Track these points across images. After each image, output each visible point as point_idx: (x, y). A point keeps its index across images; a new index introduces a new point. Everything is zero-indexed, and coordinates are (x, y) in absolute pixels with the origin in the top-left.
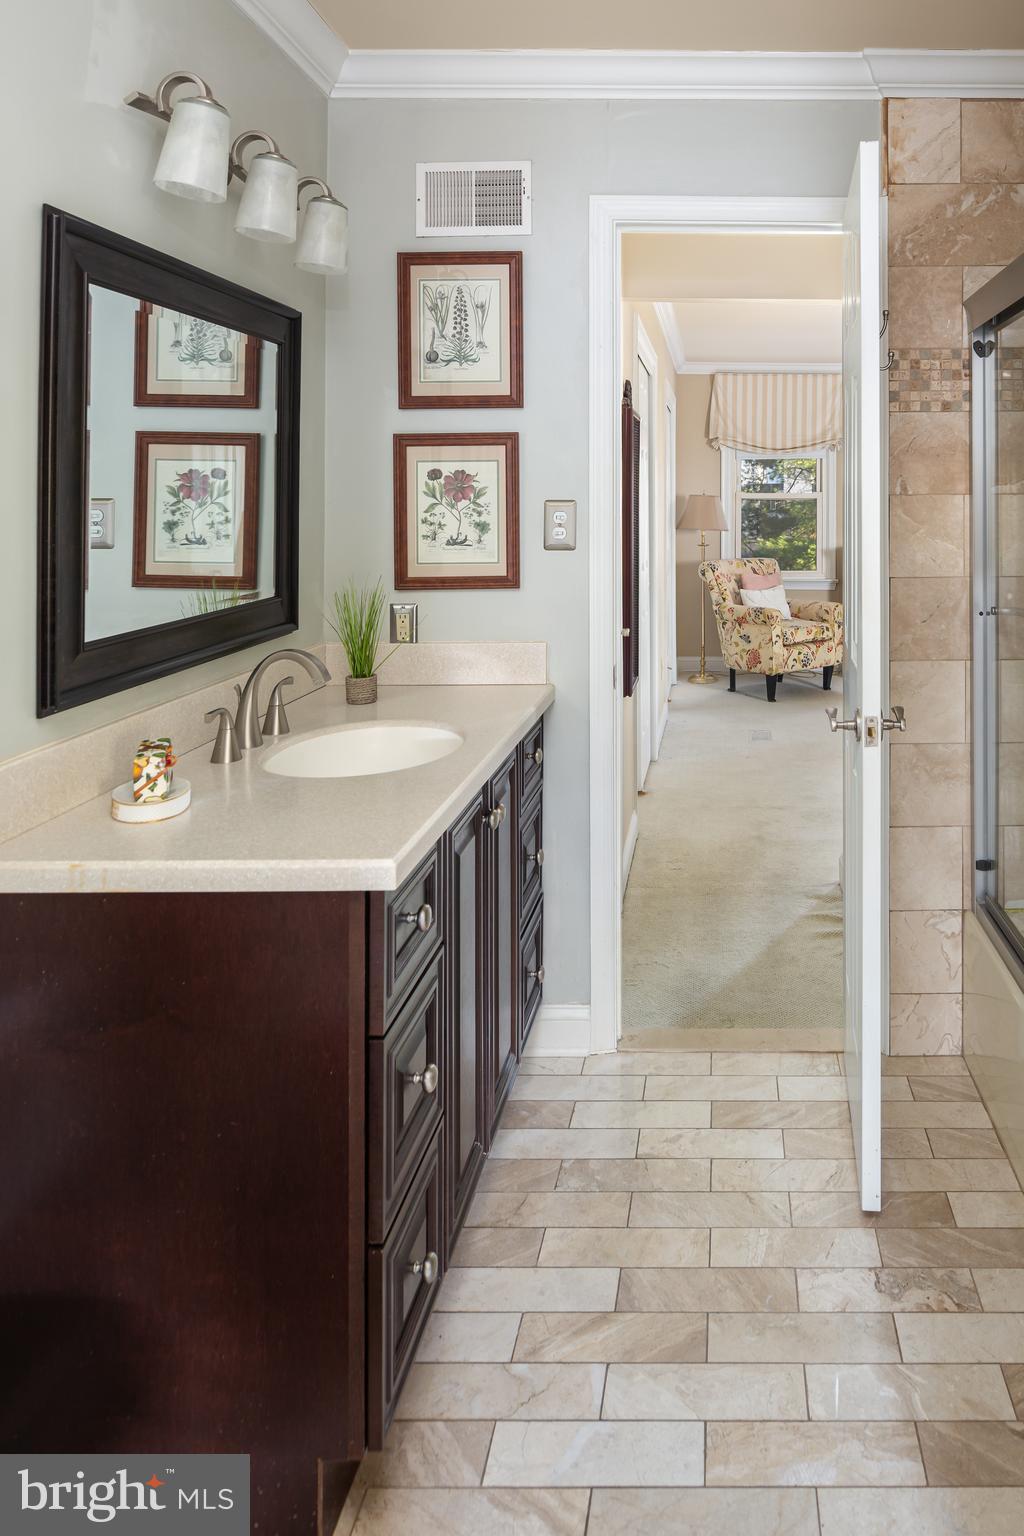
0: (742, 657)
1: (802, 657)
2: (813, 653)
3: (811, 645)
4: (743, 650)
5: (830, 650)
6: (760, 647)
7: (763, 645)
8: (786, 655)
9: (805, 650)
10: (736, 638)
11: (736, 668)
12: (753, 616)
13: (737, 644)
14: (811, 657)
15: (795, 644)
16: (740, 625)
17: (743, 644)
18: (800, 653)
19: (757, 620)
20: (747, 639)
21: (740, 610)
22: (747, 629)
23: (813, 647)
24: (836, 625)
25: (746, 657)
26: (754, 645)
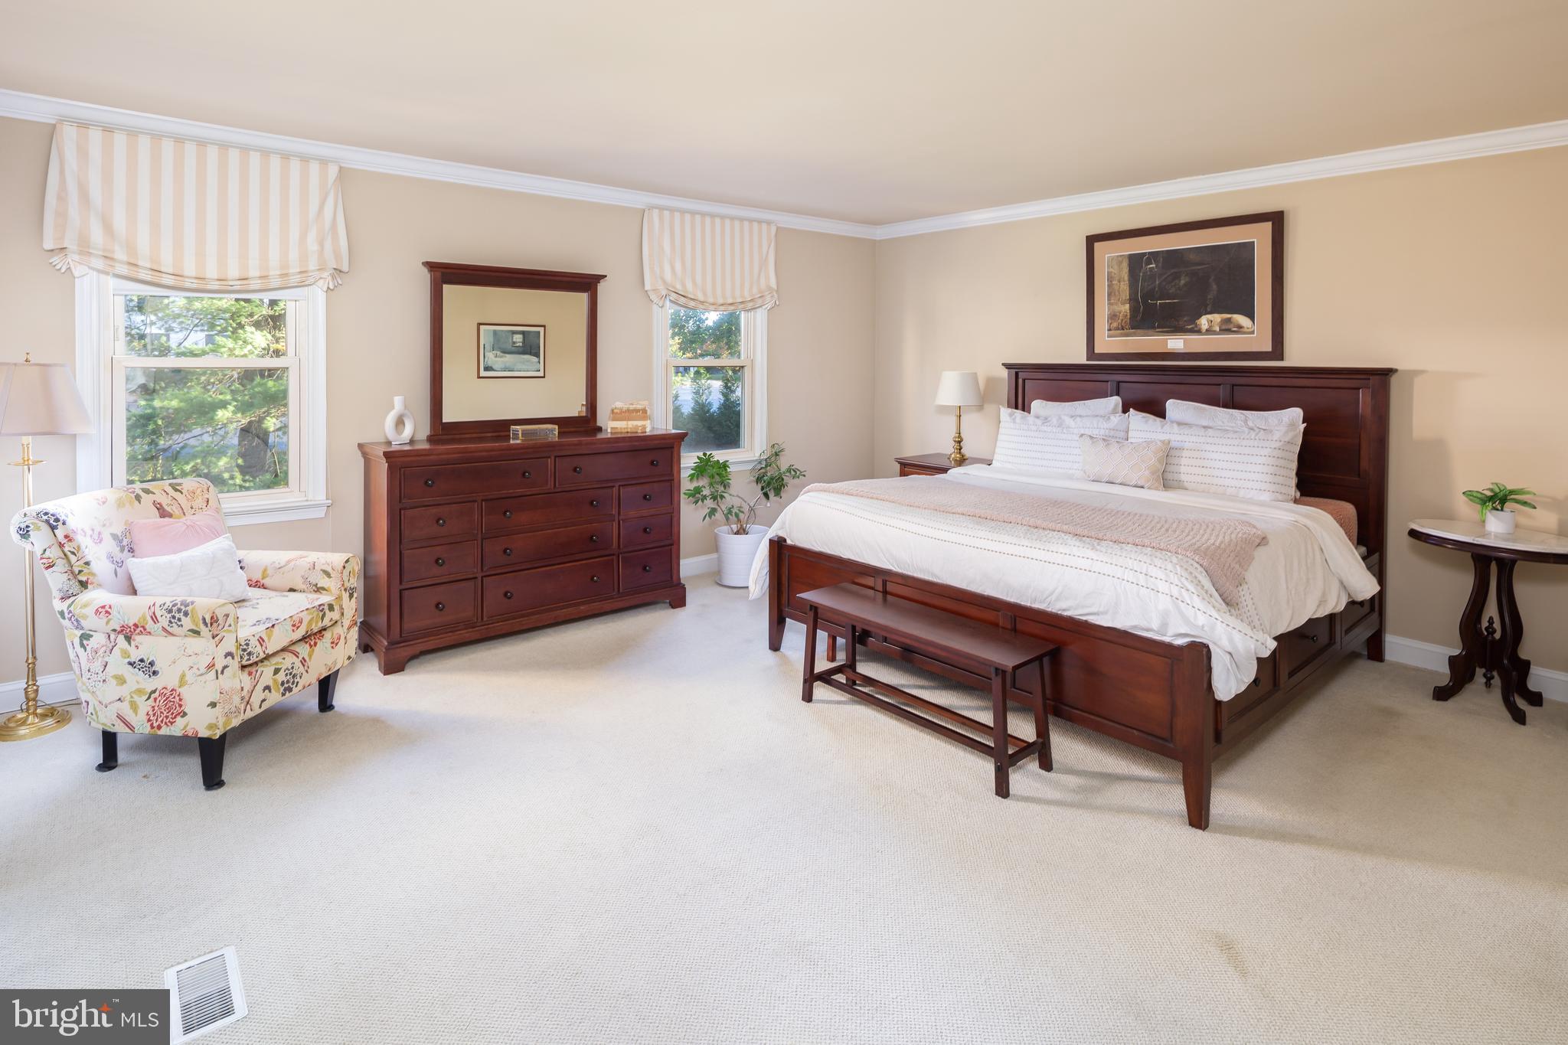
0: (134, 706)
1: (281, 676)
2: (303, 661)
3: (299, 648)
4: (140, 692)
5: (334, 644)
6: (182, 681)
7: (189, 678)
8: (247, 687)
9: (289, 660)
10: (117, 664)
11: (119, 728)
12: (164, 622)
13: (121, 680)
14: (299, 669)
15: (268, 657)
16: (128, 639)
17: (138, 680)
18: (277, 671)
19: (175, 629)
20: (149, 668)
21: (130, 608)
22: (146, 647)
23: (303, 650)
24: (346, 596)
25: (145, 707)
26: (167, 679)
